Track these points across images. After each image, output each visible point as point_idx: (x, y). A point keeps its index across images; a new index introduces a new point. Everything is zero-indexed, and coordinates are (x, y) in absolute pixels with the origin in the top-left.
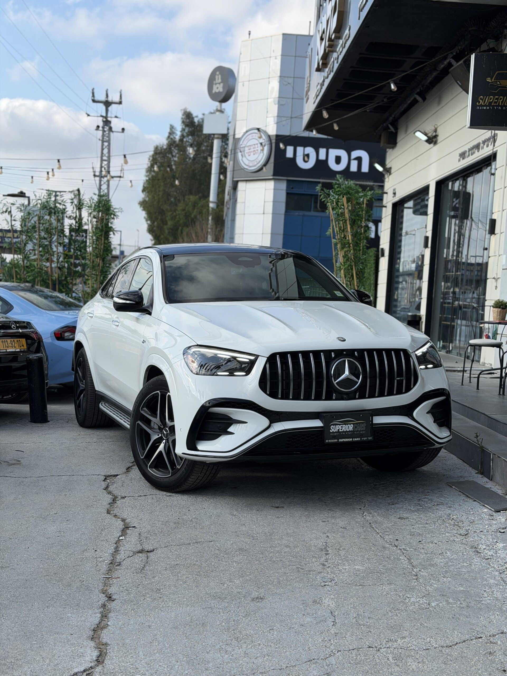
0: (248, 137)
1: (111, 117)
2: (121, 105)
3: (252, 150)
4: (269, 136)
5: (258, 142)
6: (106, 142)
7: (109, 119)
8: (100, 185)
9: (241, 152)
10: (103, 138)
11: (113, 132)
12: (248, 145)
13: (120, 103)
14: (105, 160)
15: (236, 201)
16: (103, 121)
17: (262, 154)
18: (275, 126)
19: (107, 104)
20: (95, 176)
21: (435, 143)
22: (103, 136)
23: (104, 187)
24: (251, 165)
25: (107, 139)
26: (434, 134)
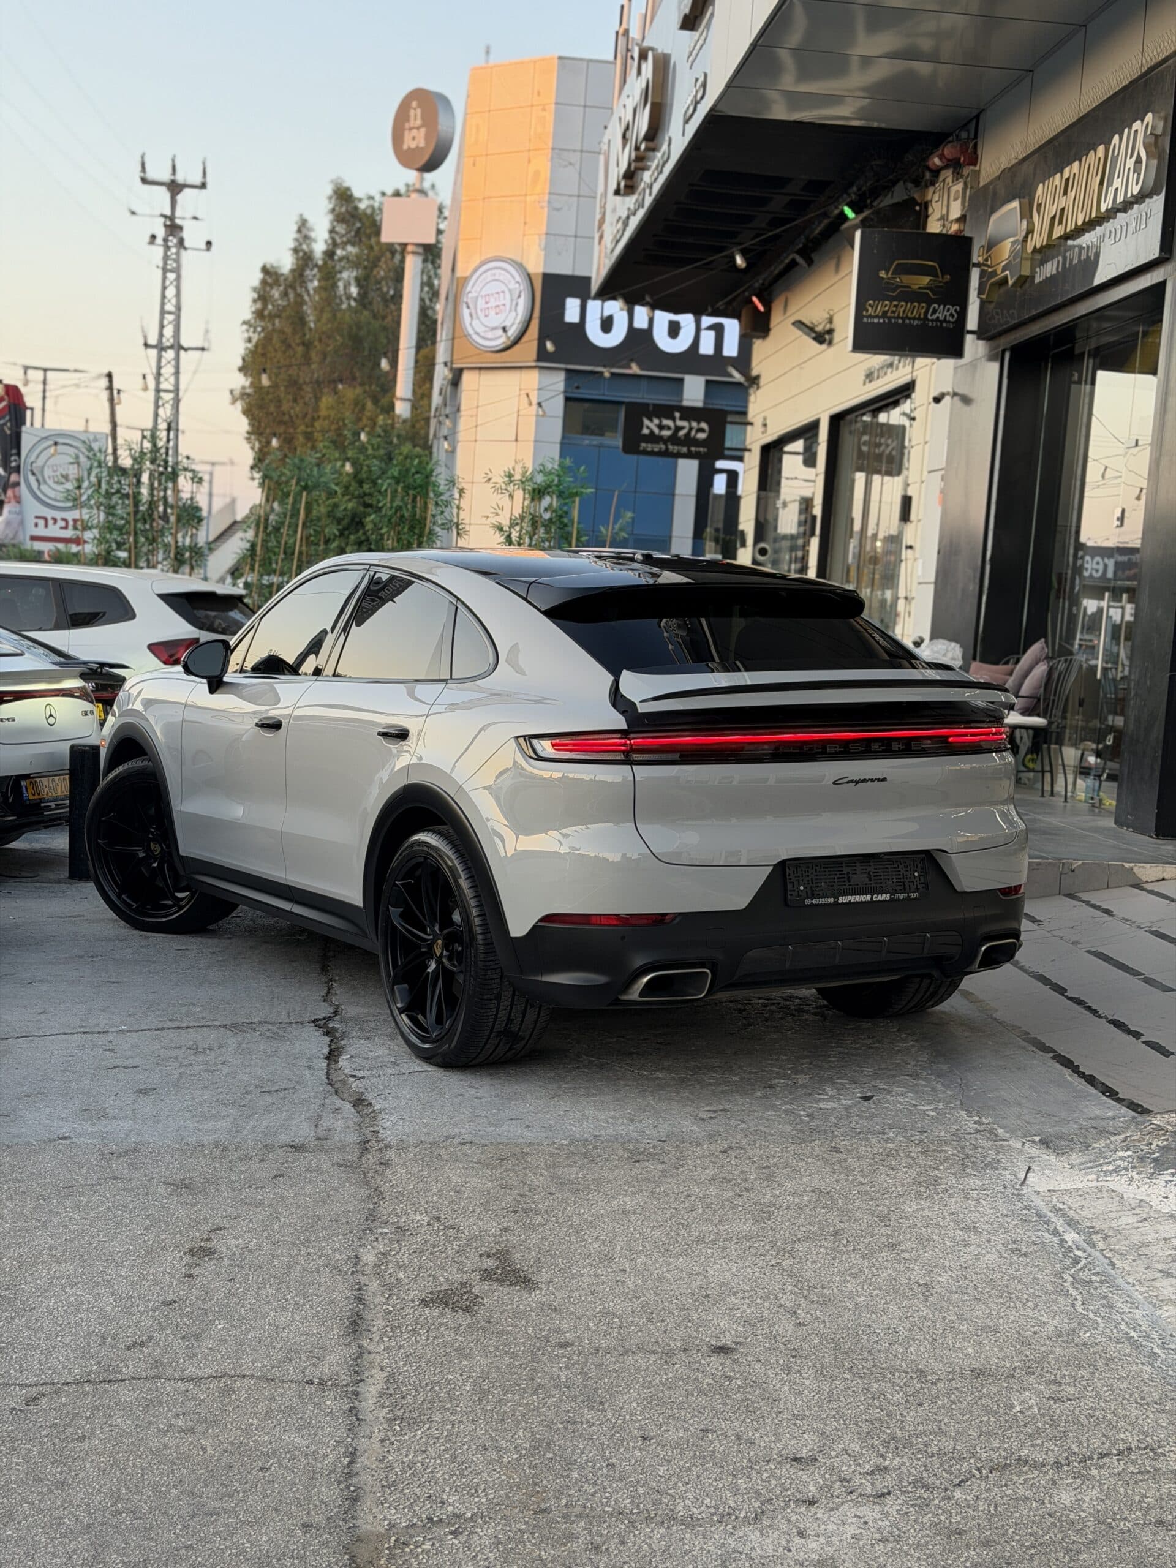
0: (484, 276)
1: (183, 218)
2: (203, 191)
3: (492, 303)
4: (529, 276)
5: (504, 288)
6: (171, 271)
7: (178, 221)
8: (159, 368)
9: (468, 307)
10: (165, 264)
11: (185, 249)
12: (483, 293)
13: (203, 186)
14: (170, 313)
15: (458, 410)
16: (165, 226)
17: (513, 314)
18: (542, 253)
19: (175, 188)
20: (146, 345)
21: (830, 343)
22: (166, 258)
23: (168, 370)
24: (490, 335)
25: (175, 265)
26: (828, 327)
